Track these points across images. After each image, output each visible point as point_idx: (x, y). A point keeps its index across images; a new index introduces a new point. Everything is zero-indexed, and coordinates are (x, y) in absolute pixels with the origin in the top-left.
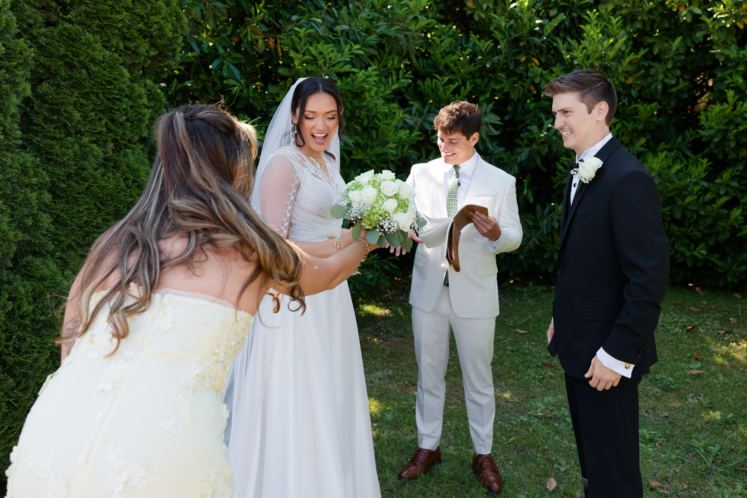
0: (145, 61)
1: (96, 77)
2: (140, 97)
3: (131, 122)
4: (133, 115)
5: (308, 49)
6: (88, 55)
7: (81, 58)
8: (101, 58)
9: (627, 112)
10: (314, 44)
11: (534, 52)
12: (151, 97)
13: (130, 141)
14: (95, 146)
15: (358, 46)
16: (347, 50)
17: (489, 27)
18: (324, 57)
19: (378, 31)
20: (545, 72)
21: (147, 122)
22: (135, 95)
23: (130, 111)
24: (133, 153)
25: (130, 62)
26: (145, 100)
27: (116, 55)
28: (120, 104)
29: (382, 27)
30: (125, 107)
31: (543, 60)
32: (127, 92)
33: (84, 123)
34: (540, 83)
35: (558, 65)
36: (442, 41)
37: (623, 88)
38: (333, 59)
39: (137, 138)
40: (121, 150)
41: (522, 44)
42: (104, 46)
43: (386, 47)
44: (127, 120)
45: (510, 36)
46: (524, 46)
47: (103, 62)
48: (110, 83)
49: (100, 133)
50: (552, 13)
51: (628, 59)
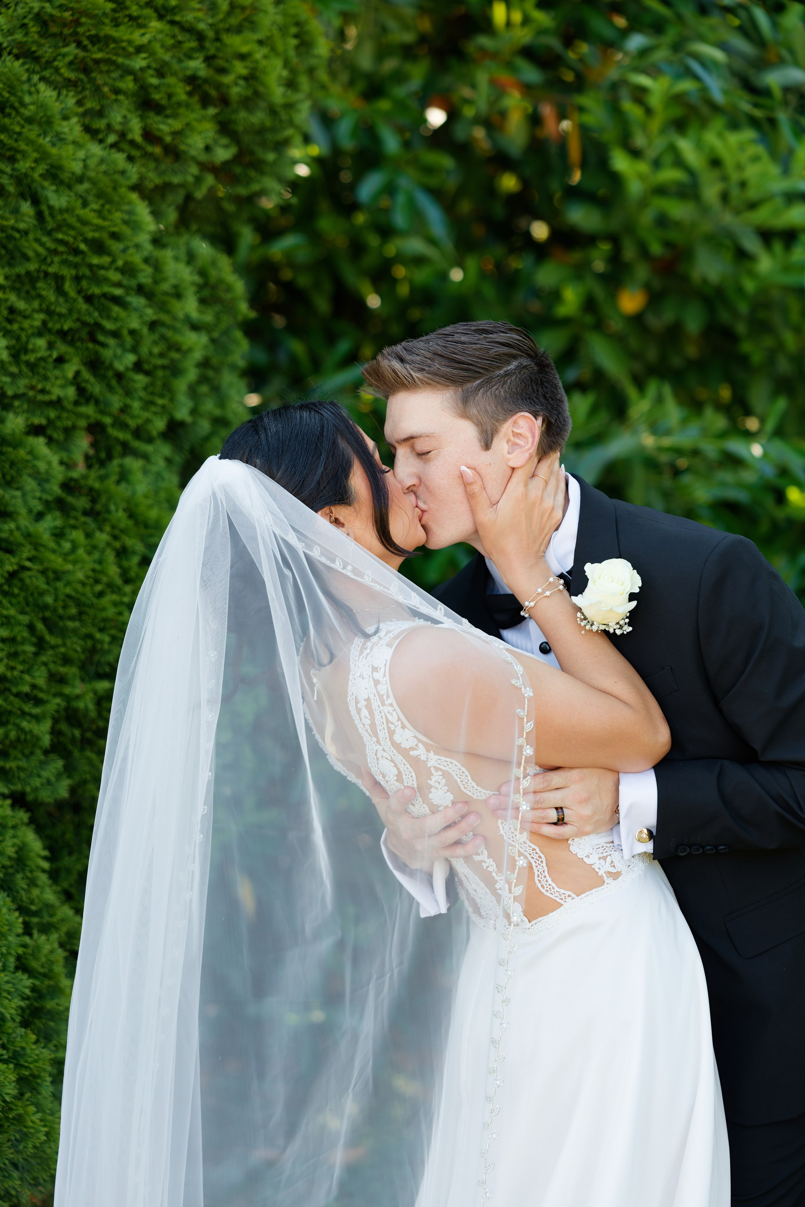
0: (198, 180)
1: (59, 228)
2: (178, 294)
3: (147, 373)
4: (156, 350)
6: (44, 156)
7: (23, 166)
8: (77, 167)
13: (138, 433)
14: (39, 443)
21: (192, 374)
23: (148, 340)
24: (145, 472)
25: (158, 181)
27: (119, 158)
28: (122, 314)
30: (134, 323)
32: (145, 276)
33: (14, 369)
39: (160, 424)
40: (110, 457)
42: (87, 129)
44: (138, 367)
47: (80, 180)
48: (99, 247)
49: (58, 403)
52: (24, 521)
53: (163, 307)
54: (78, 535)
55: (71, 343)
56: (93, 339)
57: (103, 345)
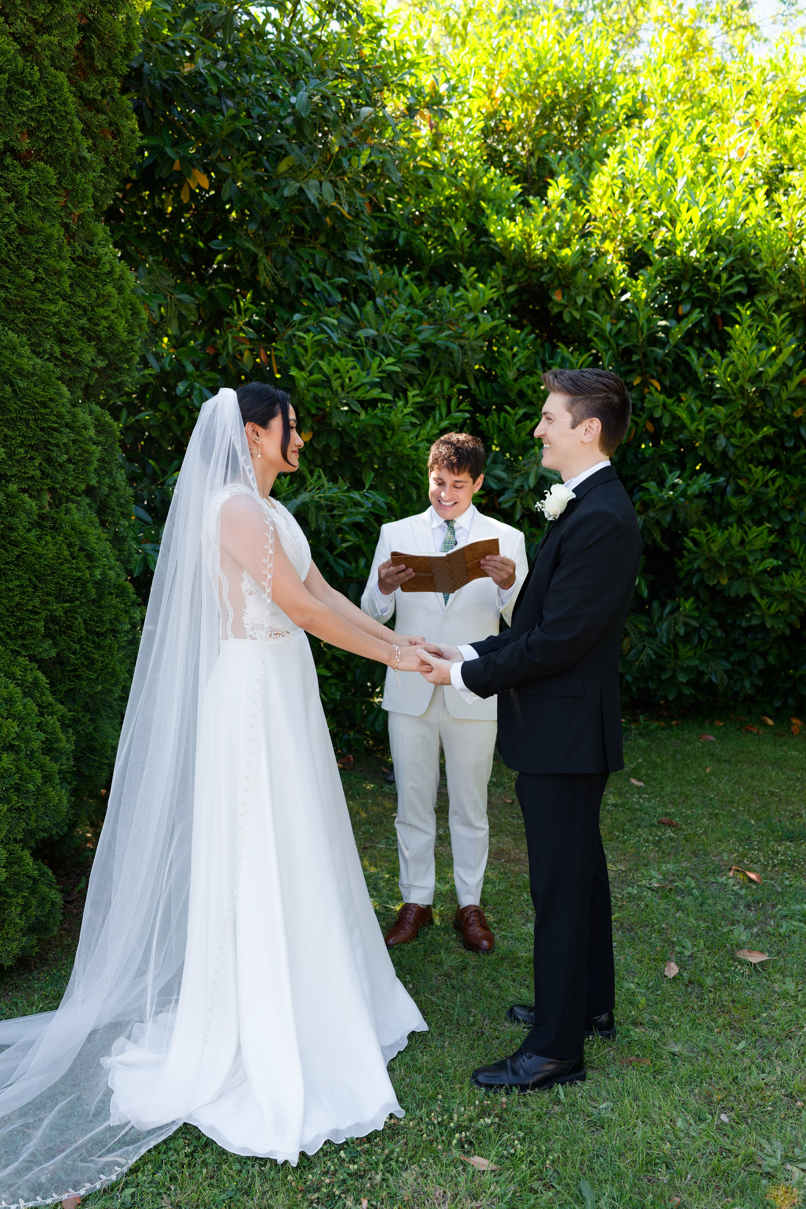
5: (318, 364)
9: (793, 462)
10: (327, 357)
11: (653, 370)
12: (99, 428)
15: (391, 360)
16: (375, 365)
17: (586, 333)
18: (341, 377)
19: (420, 338)
20: (669, 401)
22: (79, 424)
26: (92, 432)
29: (426, 332)
31: (667, 383)
34: (661, 418)
35: (690, 390)
36: (514, 355)
37: (788, 423)
38: (354, 379)
40: (61, 504)
41: (635, 358)
43: (432, 363)
45: (618, 345)
46: (638, 361)
49: (32, 478)
50: (683, 309)
51: (797, 379)
52: (22, 532)
53: (79, 433)
54: (48, 538)
55: (36, 450)
56: (46, 448)
57: (52, 451)
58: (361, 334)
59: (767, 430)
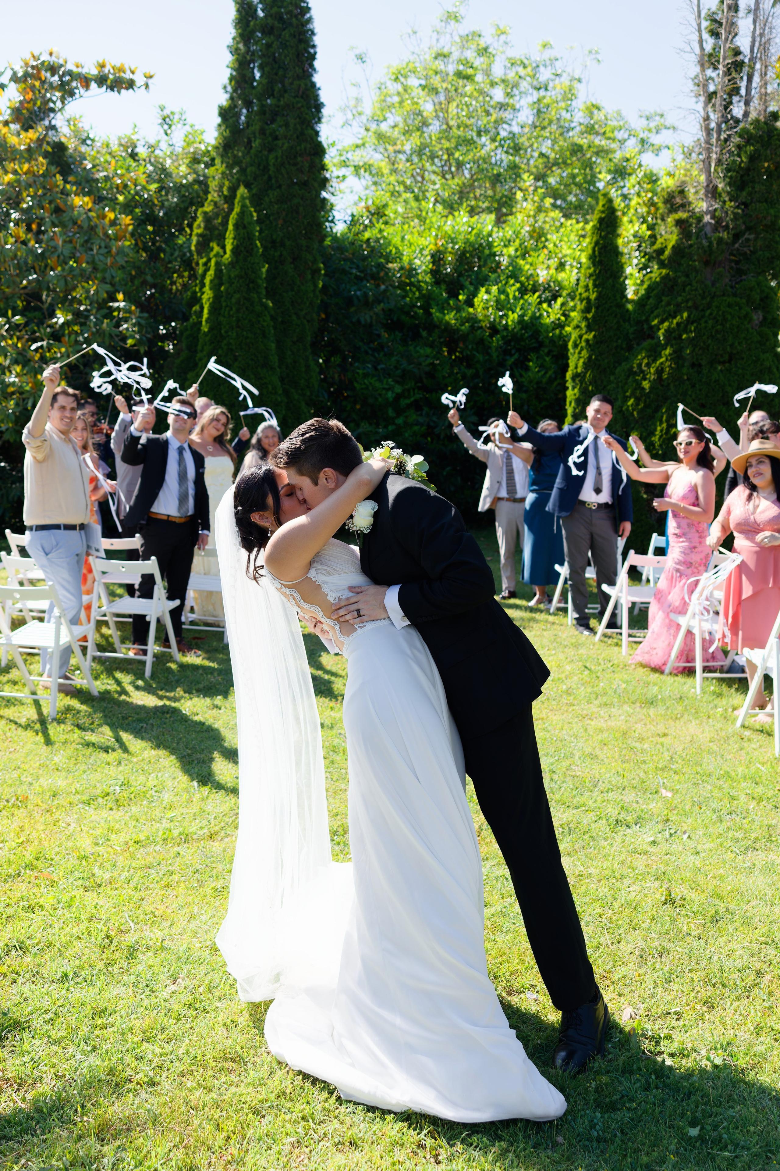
50: (513, 352)
51: (556, 383)
58: (379, 367)
59: (544, 403)
